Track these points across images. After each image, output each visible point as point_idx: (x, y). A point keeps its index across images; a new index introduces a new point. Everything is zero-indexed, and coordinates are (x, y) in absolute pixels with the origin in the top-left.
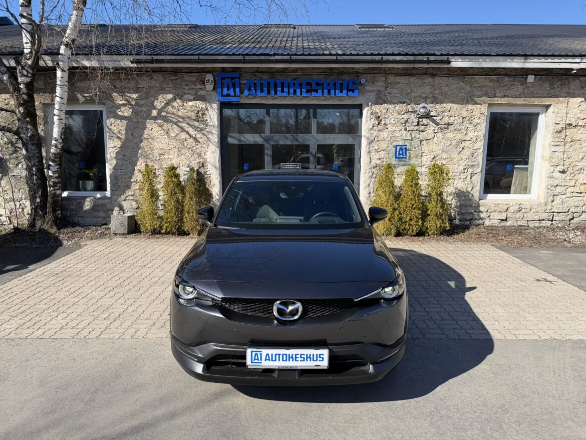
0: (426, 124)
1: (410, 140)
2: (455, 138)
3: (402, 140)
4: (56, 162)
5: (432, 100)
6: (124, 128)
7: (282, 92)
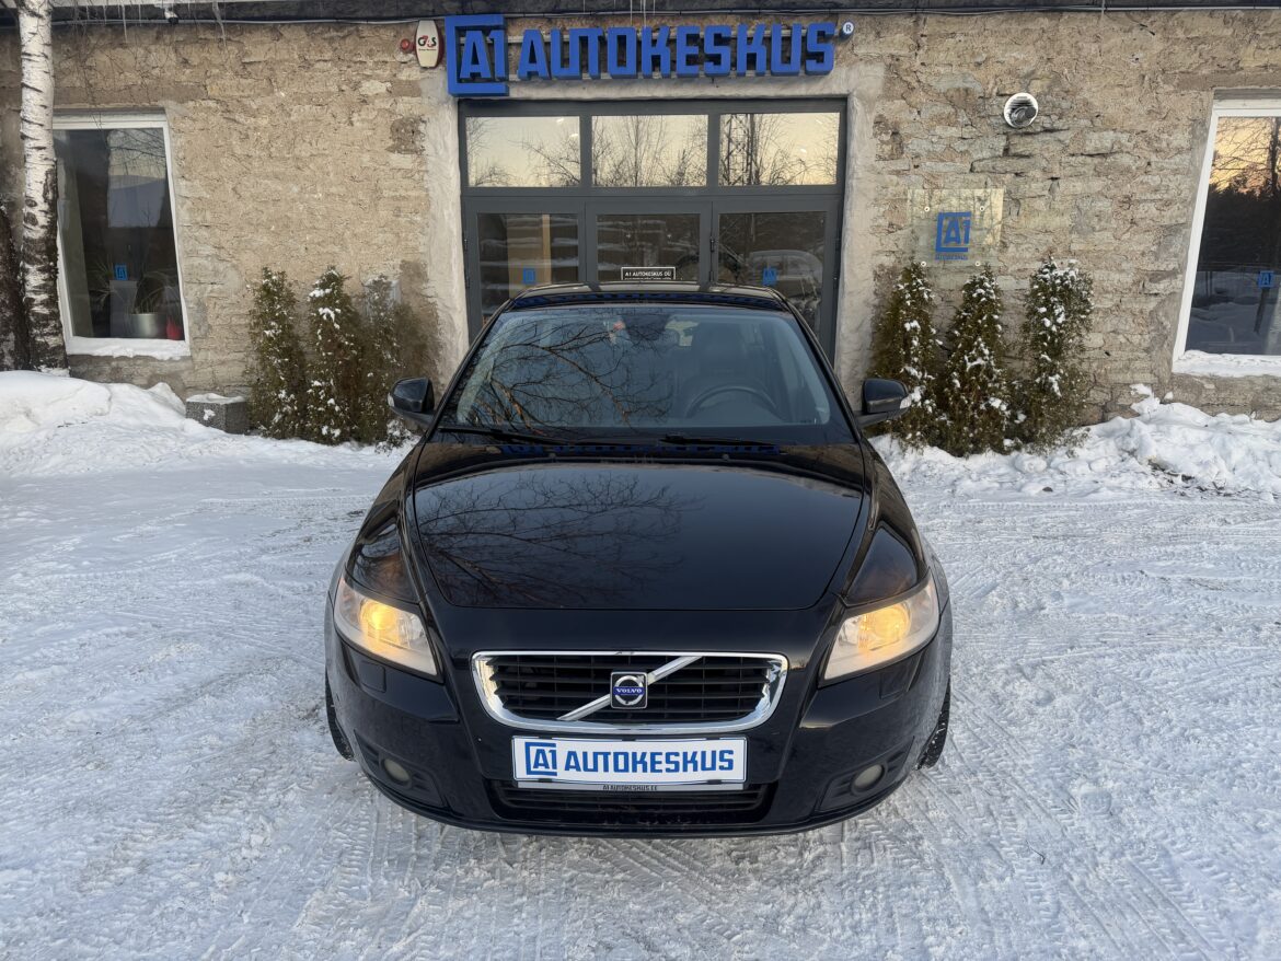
0: (1027, 153)
2: (1114, 192)
3: (958, 198)
4: (41, 263)
5: (1047, 82)
6: (214, 174)
7: (619, 65)
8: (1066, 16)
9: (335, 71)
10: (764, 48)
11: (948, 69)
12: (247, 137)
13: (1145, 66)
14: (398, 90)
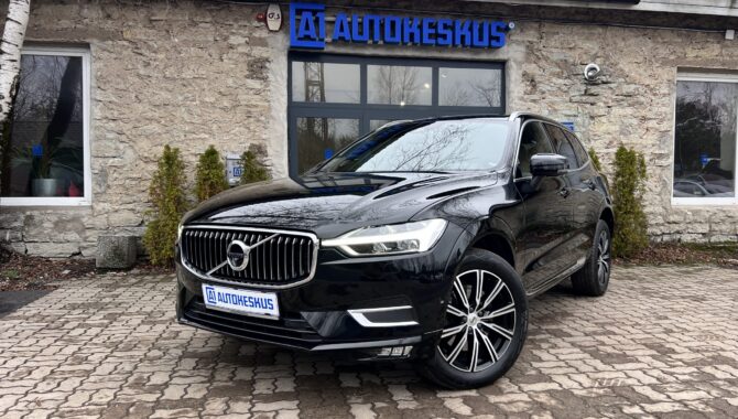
0: (596, 94)
1: (574, 116)
2: (637, 114)
3: (566, 115)
5: (602, 59)
7: (392, 36)
8: (609, 27)
9: (212, 29)
10: (470, 33)
11: (557, 50)
12: (149, 64)
13: (646, 53)
14: (252, 42)
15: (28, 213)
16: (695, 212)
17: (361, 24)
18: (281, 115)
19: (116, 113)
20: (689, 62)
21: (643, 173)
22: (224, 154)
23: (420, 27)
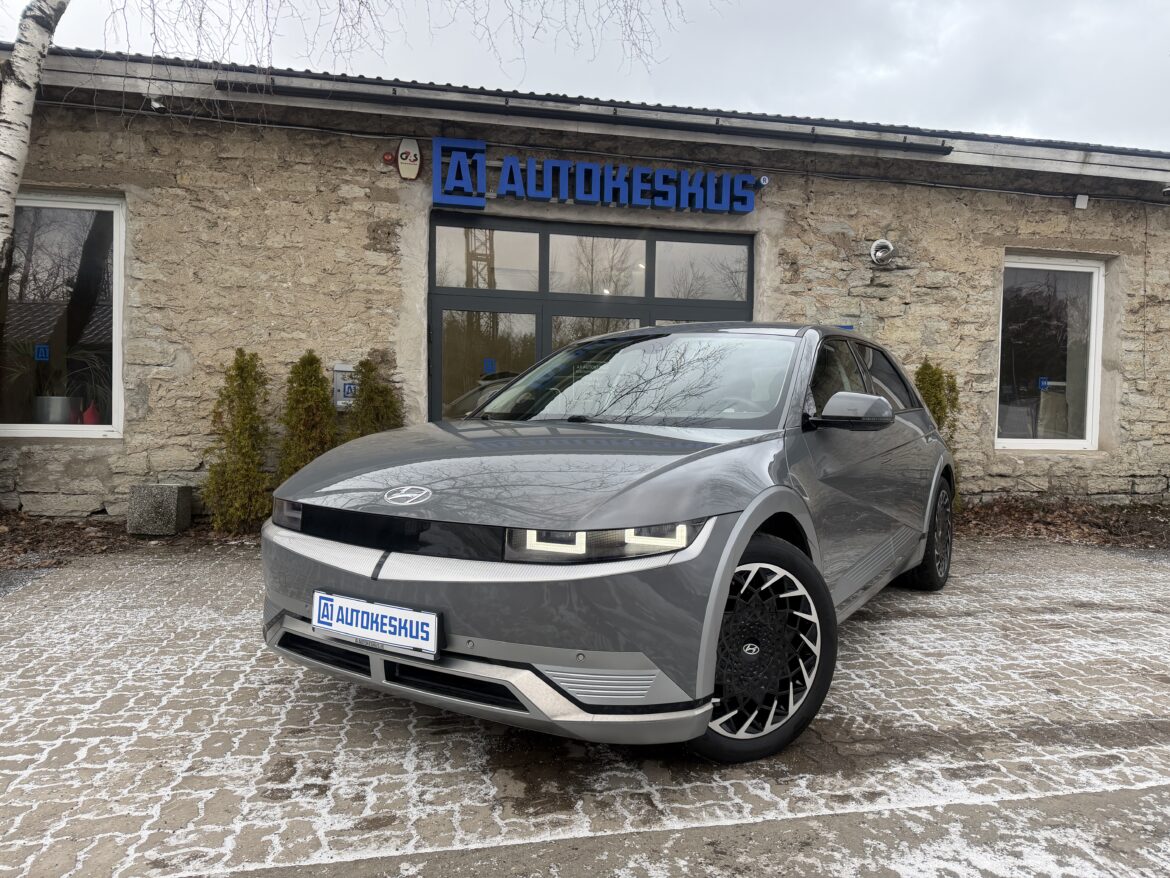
0: (887, 284)
1: (854, 316)
2: (948, 315)
3: (841, 315)
5: (898, 233)
6: (174, 257)
7: (586, 193)
8: (908, 187)
9: (315, 173)
10: (702, 190)
11: (831, 218)
12: (216, 224)
13: (961, 227)
14: (376, 195)
15: (25, 449)
16: (1030, 461)
17: (539, 173)
18: (417, 306)
19: (163, 299)
20: (1023, 241)
21: (954, 403)
22: (330, 364)
23: (629, 180)
